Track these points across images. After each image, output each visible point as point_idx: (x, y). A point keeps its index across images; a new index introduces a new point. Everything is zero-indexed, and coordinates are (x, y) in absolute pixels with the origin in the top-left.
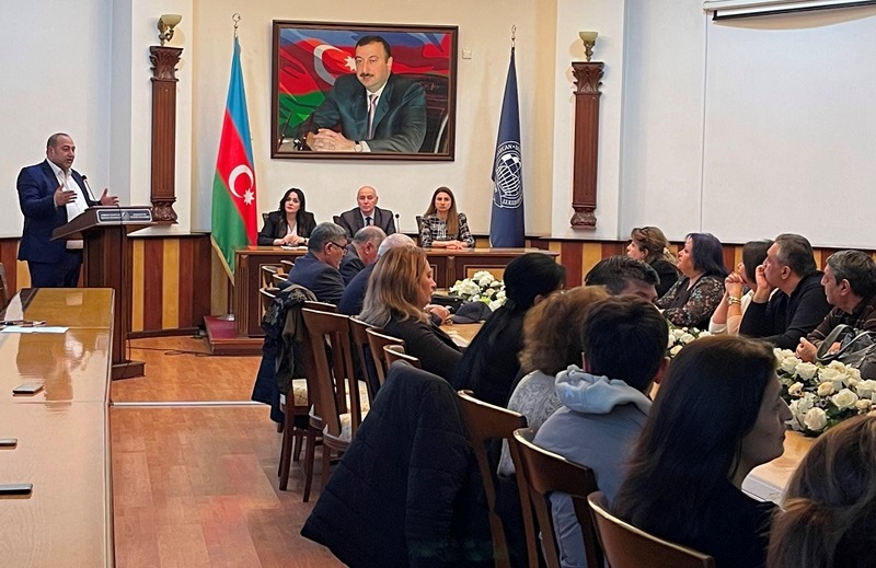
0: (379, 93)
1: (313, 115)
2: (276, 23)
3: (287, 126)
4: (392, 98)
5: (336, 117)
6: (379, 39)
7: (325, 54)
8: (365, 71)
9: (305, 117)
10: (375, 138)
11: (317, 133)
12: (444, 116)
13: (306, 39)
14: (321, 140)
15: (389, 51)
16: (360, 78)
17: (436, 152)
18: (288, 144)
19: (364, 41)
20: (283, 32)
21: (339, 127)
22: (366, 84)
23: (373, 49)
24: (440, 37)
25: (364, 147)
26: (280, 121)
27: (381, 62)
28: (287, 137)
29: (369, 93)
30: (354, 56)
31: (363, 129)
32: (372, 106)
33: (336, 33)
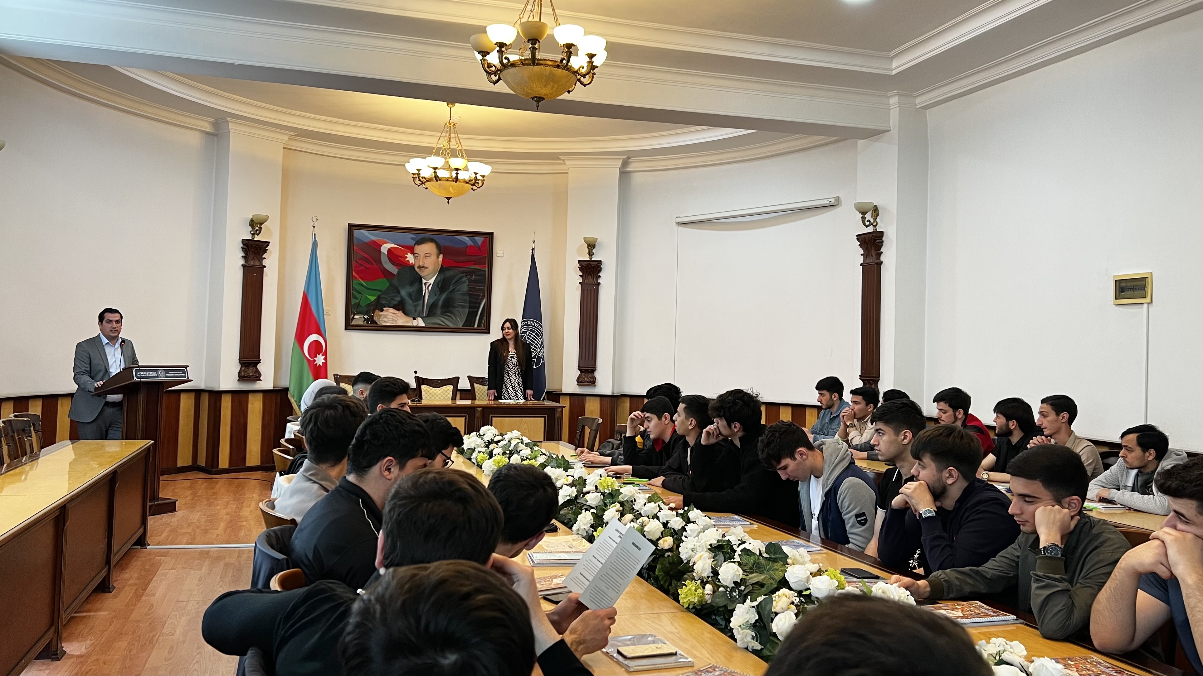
0: (432, 281)
1: (379, 297)
2: (352, 227)
3: (358, 305)
4: (441, 286)
5: (398, 299)
6: (432, 240)
7: (390, 250)
8: (421, 264)
9: (373, 298)
10: (428, 315)
11: (382, 310)
12: (482, 300)
13: (374, 238)
14: (386, 316)
15: (441, 250)
16: (417, 270)
17: (476, 326)
18: (358, 319)
19: (420, 242)
20: (357, 233)
21: (400, 307)
22: (422, 274)
23: (428, 248)
24: (480, 240)
25: (420, 322)
26: (354, 301)
27: (434, 257)
28: (358, 313)
29: (424, 281)
30: (412, 253)
31: (419, 308)
32: (426, 291)
33: (399, 234)
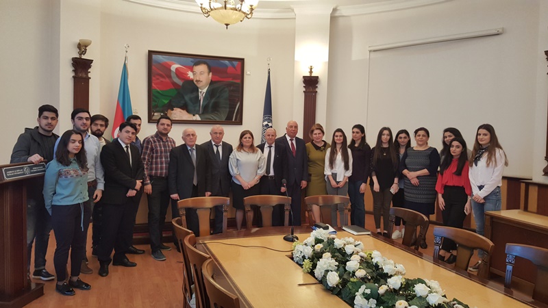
0: (205, 90)
1: (170, 101)
2: (151, 53)
3: (156, 106)
4: (211, 93)
5: (183, 102)
6: (205, 63)
7: (177, 69)
8: (198, 79)
10: (203, 113)
11: (173, 110)
12: (237, 103)
13: (166, 61)
14: (175, 114)
15: (210, 69)
16: (195, 83)
17: (233, 120)
18: (157, 115)
19: (197, 64)
20: (155, 57)
21: (185, 107)
22: (198, 86)
24: (236, 63)
25: (197, 118)
26: (153, 103)
27: (206, 74)
28: (157, 112)
29: (200, 90)
30: (192, 71)
31: (197, 108)
32: (201, 97)
33: (182, 59)
